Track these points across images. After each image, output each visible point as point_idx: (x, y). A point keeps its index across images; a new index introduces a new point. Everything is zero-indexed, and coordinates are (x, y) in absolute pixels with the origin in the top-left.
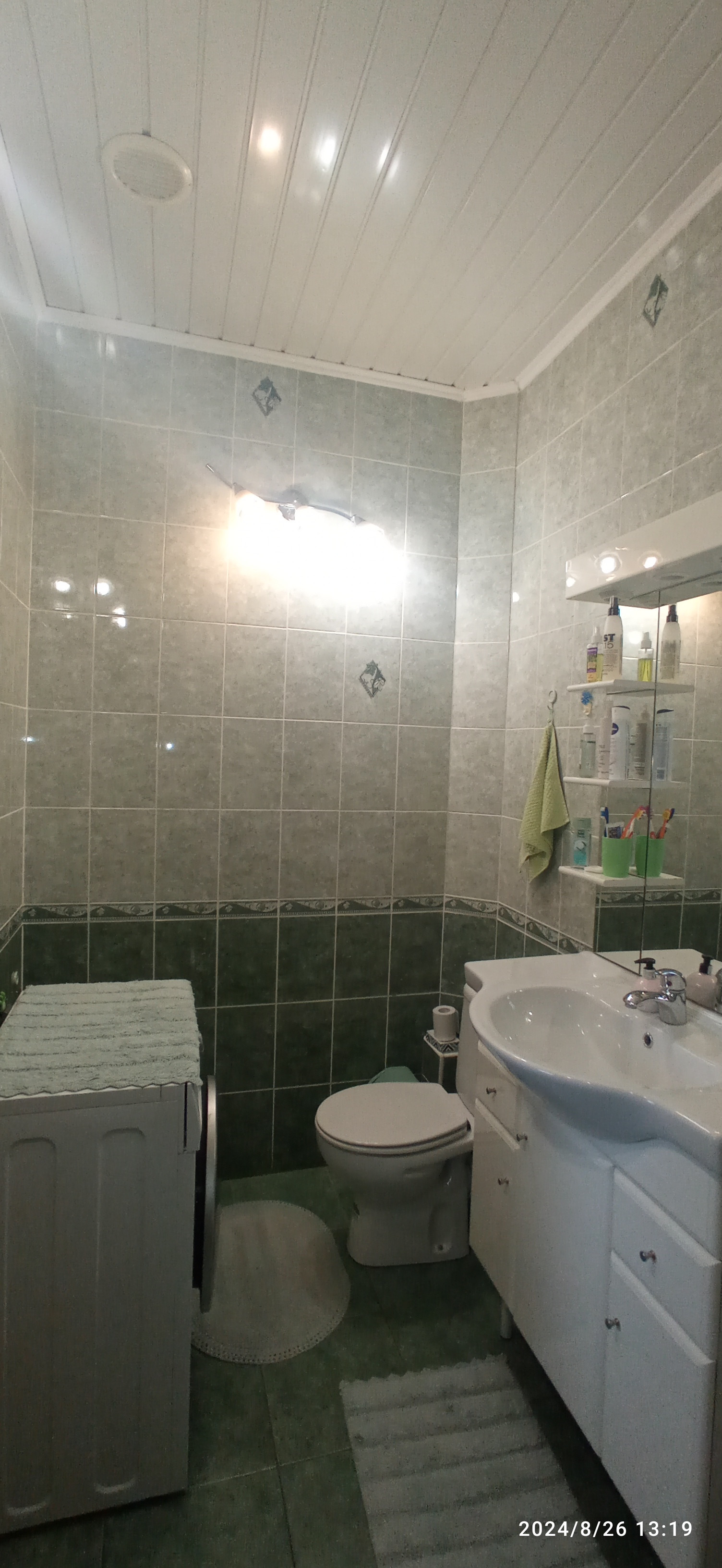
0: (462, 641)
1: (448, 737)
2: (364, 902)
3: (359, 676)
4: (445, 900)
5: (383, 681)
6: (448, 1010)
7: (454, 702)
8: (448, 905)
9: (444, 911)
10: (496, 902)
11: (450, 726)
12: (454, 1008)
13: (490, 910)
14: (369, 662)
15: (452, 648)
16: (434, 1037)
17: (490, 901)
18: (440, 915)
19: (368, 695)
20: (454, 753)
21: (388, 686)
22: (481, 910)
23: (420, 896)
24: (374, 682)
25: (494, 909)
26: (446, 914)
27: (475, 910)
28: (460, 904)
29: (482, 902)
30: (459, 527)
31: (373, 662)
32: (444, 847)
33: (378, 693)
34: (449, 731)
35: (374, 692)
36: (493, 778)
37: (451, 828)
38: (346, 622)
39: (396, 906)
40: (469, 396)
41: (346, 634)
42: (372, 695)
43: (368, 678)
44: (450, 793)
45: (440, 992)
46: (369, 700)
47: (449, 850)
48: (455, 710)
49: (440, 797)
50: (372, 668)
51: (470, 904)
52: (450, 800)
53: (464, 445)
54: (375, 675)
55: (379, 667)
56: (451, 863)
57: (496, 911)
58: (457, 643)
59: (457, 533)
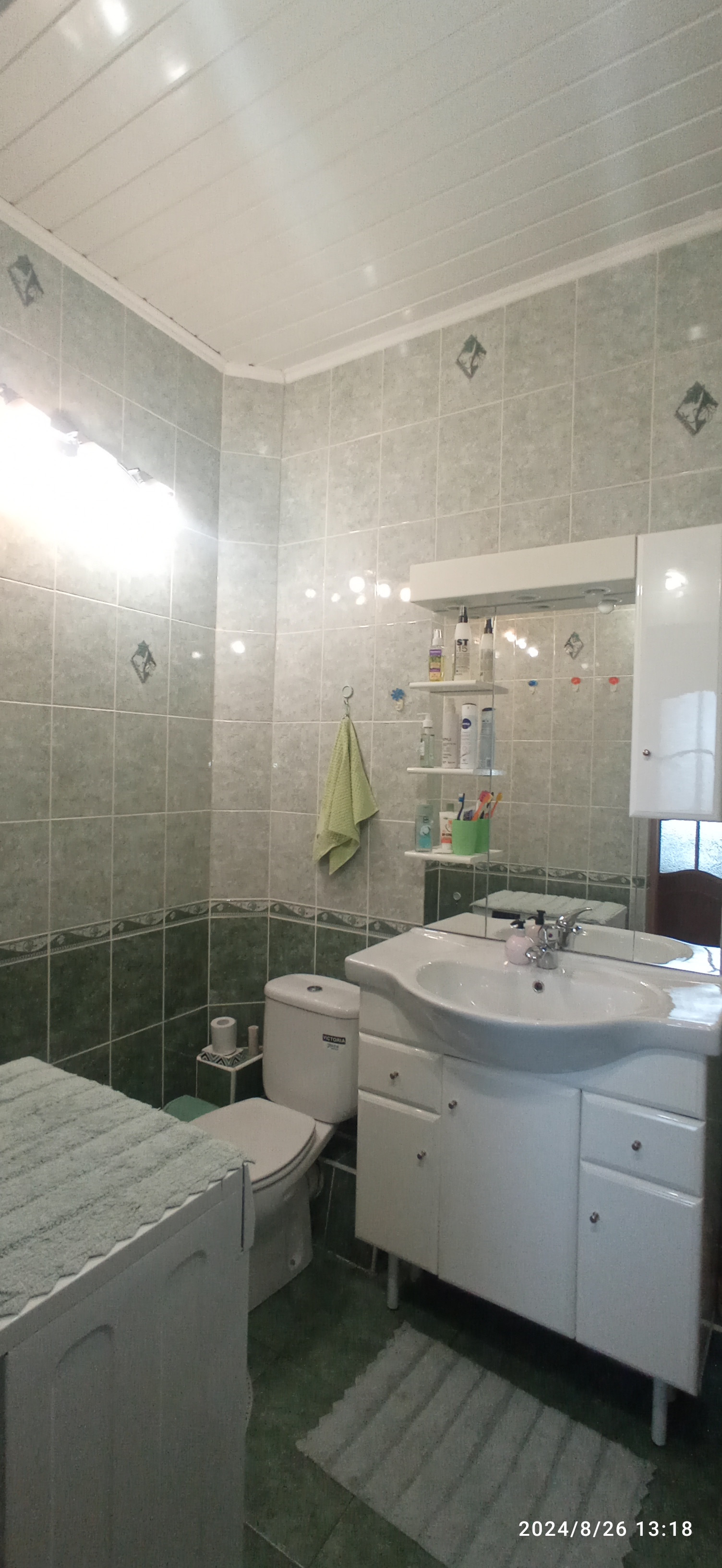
0: (224, 628)
1: (211, 731)
2: (138, 920)
3: (130, 658)
4: (211, 905)
5: (153, 665)
6: (227, 1022)
7: (216, 693)
8: (215, 910)
9: (210, 917)
10: (267, 899)
11: (212, 719)
12: (232, 1019)
13: (262, 909)
14: (140, 642)
15: (213, 634)
16: (214, 1053)
17: (260, 899)
18: (206, 921)
19: (139, 680)
20: (217, 748)
21: (157, 672)
22: (251, 910)
23: (189, 904)
24: (146, 665)
25: (266, 907)
26: (212, 920)
27: (245, 911)
28: (228, 907)
29: (252, 901)
30: (220, 506)
31: (144, 642)
32: (209, 848)
33: (149, 678)
34: (211, 722)
35: (145, 677)
36: (260, 773)
37: (216, 828)
38: (118, 592)
39: (168, 919)
40: (231, 369)
41: (117, 606)
42: (143, 681)
43: (140, 660)
44: (214, 790)
45: (208, 1005)
46: (141, 686)
47: (213, 851)
48: (217, 701)
49: (203, 795)
50: (143, 649)
51: (239, 905)
52: (213, 798)
53: (224, 419)
54: (145, 658)
55: (151, 649)
56: (215, 864)
57: (267, 908)
58: (219, 630)
59: (218, 513)
